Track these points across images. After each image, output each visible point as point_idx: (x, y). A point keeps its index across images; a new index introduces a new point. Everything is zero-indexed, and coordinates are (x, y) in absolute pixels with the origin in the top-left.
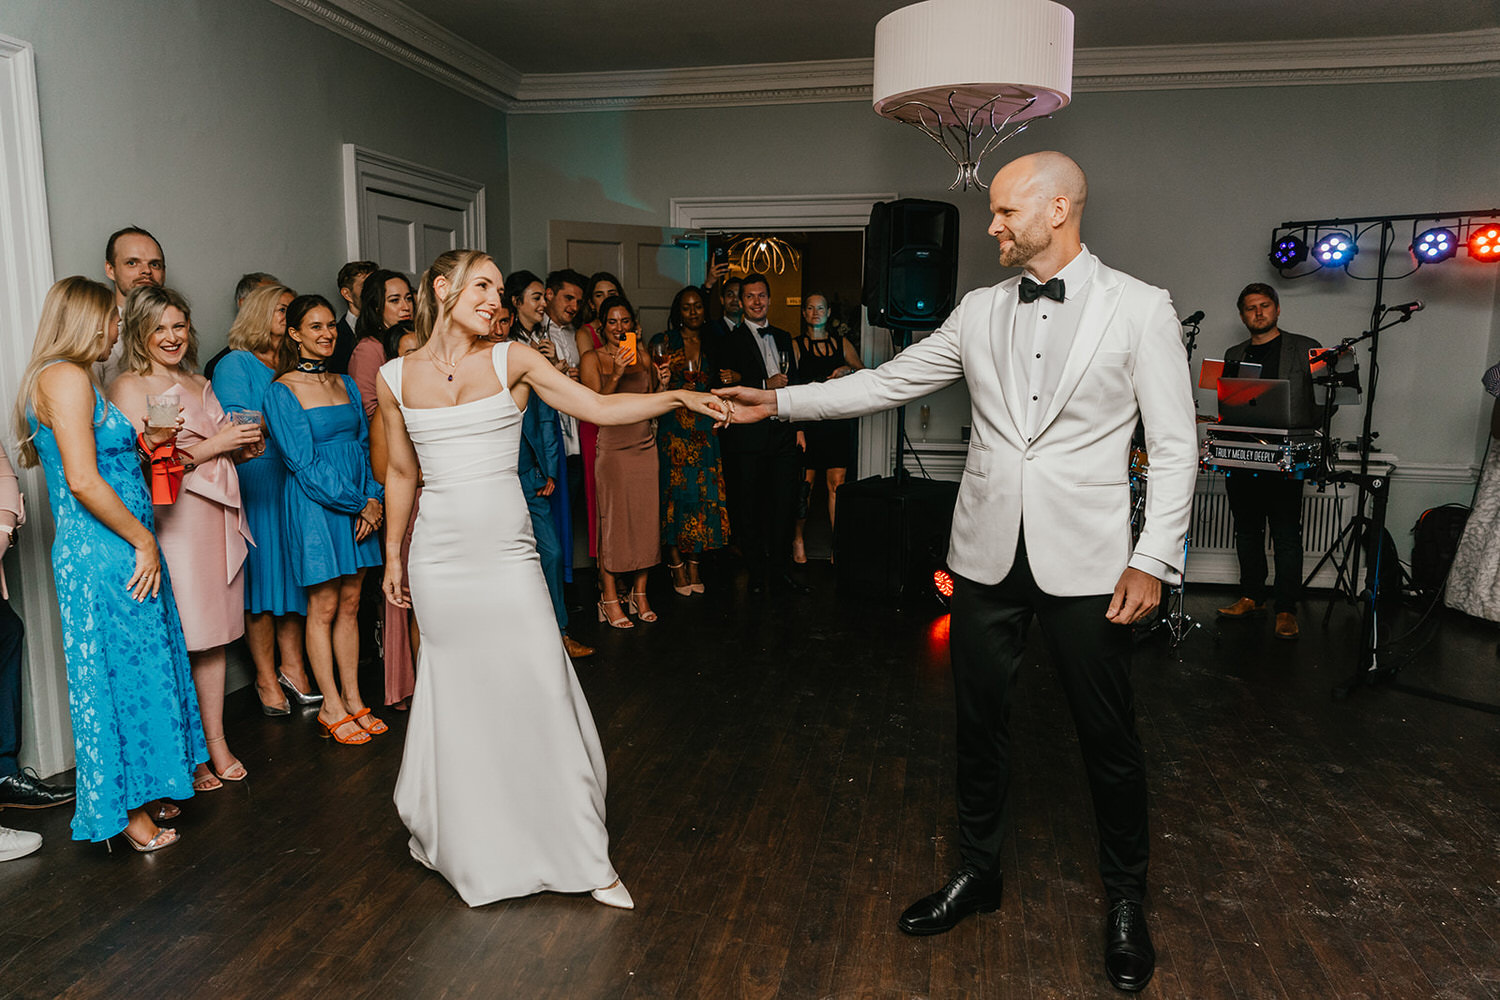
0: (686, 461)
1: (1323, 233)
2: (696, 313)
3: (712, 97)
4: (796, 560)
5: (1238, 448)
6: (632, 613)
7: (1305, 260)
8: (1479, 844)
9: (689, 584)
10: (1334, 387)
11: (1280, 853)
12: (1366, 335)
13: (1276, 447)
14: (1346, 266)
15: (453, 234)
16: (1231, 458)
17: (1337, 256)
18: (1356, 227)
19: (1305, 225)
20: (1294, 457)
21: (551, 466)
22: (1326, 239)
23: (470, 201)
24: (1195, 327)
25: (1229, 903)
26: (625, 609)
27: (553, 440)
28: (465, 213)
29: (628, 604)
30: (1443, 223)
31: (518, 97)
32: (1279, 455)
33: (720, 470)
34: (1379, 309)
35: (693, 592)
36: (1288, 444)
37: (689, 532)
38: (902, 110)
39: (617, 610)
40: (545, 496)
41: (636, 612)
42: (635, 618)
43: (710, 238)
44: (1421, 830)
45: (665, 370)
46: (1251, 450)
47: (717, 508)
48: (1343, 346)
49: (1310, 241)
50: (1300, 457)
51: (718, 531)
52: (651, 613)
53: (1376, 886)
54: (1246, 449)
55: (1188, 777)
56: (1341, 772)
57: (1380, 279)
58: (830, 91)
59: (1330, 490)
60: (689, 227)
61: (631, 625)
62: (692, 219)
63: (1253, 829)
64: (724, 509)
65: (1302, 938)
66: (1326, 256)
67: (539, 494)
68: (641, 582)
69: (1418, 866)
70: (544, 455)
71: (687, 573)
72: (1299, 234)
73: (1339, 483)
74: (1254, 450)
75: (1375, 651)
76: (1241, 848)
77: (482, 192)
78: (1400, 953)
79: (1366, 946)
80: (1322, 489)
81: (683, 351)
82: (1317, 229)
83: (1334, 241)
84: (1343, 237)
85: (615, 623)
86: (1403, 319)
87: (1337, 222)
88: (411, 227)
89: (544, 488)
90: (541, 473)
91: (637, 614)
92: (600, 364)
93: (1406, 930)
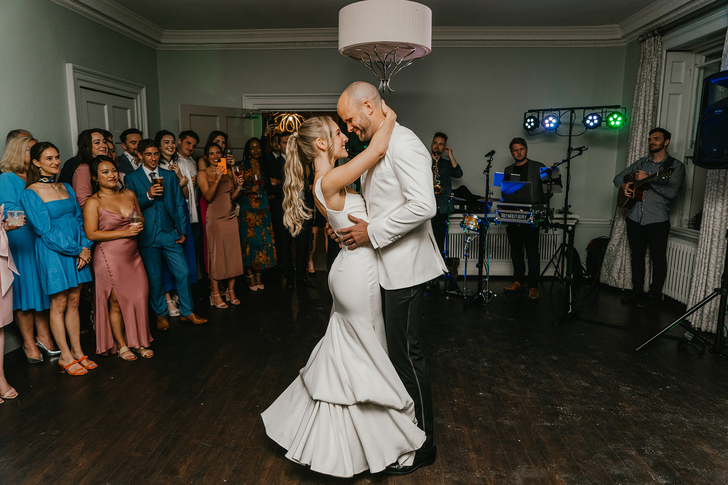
0: (255, 224)
1: (546, 115)
2: (257, 151)
3: (262, 44)
4: (309, 271)
5: (510, 213)
6: (227, 300)
7: (538, 127)
8: (613, 388)
9: (256, 285)
10: (551, 185)
11: (530, 398)
12: (564, 161)
13: (526, 213)
14: (556, 130)
15: (129, 111)
16: (507, 218)
17: (552, 125)
18: (560, 112)
19: (538, 111)
20: (534, 217)
21: (183, 228)
22: (547, 118)
23: (138, 94)
24: (491, 157)
25: (507, 422)
26: (224, 298)
27: (183, 215)
28: (135, 100)
29: (225, 296)
30: (596, 111)
31: (162, 42)
32: (528, 216)
33: (272, 228)
34: (570, 150)
35: (258, 289)
36: (532, 211)
37: (258, 259)
38: (353, 53)
39: (219, 299)
40: (180, 243)
41: (229, 300)
42: (229, 303)
43: (263, 114)
44: (589, 383)
45: (241, 179)
46: (516, 214)
47: (271, 247)
48: (554, 166)
49: (541, 119)
50: (537, 217)
51: (272, 258)
52: (237, 300)
53: (570, 410)
54: (514, 214)
55: (490, 366)
56: (556, 359)
57: (570, 136)
58: (320, 43)
59: (550, 231)
60: (252, 108)
61: (227, 307)
62: (254, 104)
63: (518, 388)
64: (274, 247)
65: (538, 436)
66: (547, 125)
67: (177, 242)
68: (232, 284)
69: (587, 399)
70: (180, 222)
71: (255, 279)
72: (536, 115)
73: (554, 229)
74: (517, 214)
75: (571, 304)
76: (513, 397)
77: (144, 90)
78: (579, 439)
79: (565, 437)
80: (547, 231)
81: (252, 170)
82: (543, 113)
83: (551, 119)
84: (554, 117)
85: (219, 306)
86: (580, 154)
87: (551, 110)
88: (106, 107)
89: (179, 240)
90: (178, 232)
91: (230, 301)
92: (208, 176)
93: (582, 429)
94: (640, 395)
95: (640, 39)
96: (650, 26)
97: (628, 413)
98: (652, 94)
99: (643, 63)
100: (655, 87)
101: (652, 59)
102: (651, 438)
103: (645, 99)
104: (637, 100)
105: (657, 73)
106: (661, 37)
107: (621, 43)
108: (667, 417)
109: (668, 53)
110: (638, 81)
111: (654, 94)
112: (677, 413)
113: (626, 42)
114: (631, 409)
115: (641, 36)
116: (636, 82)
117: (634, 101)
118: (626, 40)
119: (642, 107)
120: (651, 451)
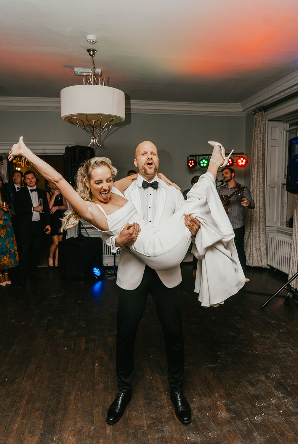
1: (201, 158)
7: (196, 166)
9: (5, 281)
11: (199, 348)
17: (205, 165)
19: (196, 156)
22: (202, 160)
33: (14, 238)
35: (6, 284)
44: (235, 333)
47: (14, 252)
49: (198, 160)
51: (15, 260)
53: (225, 354)
63: (192, 342)
64: (16, 252)
65: (206, 375)
66: (202, 165)
71: (4, 277)
72: (194, 158)
78: (231, 373)
82: (199, 157)
83: (204, 161)
84: (206, 160)
87: (204, 155)
93: (233, 366)
94: (265, 338)
95: (253, 113)
96: (258, 105)
97: (259, 351)
98: (261, 146)
99: (255, 127)
100: (263, 142)
101: (260, 125)
102: (273, 367)
103: (258, 149)
104: (254, 150)
105: (263, 134)
106: (264, 112)
107: (243, 114)
108: (281, 351)
109: (269, 122)
110: (253, 138)
111: (263, 146)
112: (287, 347)
113: (245, 114)
114: (261, 348)
115: (253, 111)
116: (252, 138)
117: (252, 150)
118: (245, 113)
119: (256, 154)
120: (273, 375)
